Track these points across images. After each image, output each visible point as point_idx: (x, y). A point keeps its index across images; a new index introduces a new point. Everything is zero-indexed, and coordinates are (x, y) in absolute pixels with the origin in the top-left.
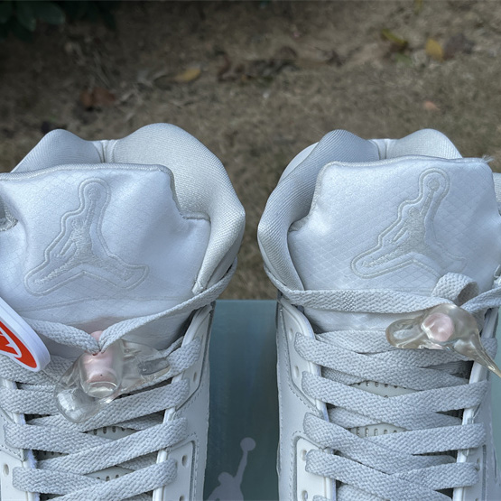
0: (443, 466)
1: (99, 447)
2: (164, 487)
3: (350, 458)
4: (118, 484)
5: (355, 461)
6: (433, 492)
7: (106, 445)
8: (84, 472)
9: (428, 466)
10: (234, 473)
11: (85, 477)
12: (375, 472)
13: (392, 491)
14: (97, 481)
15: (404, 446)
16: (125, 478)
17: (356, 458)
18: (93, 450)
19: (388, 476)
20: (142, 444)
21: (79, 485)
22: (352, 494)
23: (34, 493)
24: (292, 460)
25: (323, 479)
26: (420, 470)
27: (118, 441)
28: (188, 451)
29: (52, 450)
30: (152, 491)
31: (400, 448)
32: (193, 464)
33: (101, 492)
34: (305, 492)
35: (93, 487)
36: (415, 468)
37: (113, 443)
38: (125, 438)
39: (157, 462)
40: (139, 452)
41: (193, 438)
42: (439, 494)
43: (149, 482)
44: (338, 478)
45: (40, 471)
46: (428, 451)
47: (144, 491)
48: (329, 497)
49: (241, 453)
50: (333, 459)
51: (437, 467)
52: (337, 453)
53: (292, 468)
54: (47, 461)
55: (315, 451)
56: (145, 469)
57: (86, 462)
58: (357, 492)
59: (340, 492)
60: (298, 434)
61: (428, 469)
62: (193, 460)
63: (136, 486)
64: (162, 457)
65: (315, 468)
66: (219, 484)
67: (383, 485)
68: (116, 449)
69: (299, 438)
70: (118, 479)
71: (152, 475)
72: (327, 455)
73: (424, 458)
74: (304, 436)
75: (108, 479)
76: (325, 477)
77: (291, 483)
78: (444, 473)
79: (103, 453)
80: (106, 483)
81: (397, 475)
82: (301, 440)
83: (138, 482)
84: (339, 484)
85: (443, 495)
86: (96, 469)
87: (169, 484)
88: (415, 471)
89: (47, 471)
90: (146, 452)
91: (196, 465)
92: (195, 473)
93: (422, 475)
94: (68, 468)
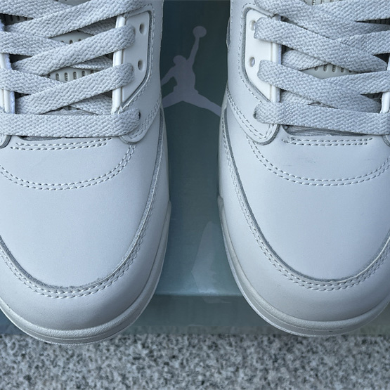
0: (383, 32)
1: (61, 12)
2: (123, 50)
3: (296, 24)
4: (81, 46)
5: (302, 27)
6: (371, 56)
7: (68, 10)
8: (49, 36)
9: (369, 33)
10: (187, 56)
11: (50, 40)
12: (319, 37)
13: (334, 54)
14: (61, 44)
15: (347, 13)
16: (87, 41)
17: (302, 24)
18: (56, 14)
19: (331, 41)
20: (101, 10)
21: (45, 47)
22: (295, 59)
23: (4, 54)
24: (241, 30)
25: (269, 45)
26: (361, 36)
27: (79, 6)
28: (145, 19)
29: (17, 14)
30: (113, 53)
31: (345, 15)
32: (150, 32)
33: (65, 54)
34: (252, 59)
35: (57, 49)
36: (356, 33)
37: (74, 8)
38: (85, 4)
39: (116, 27)
40: (99, 17)
41: (149, 8)
42: (376, 58)
43: (109, 44)
44: (284, 43)
45: (8, 33)
46: (371, 18)
47: (105, 53)
48: (274, 60)
49: (194, 39)
50: (281, 25)
51: (377, 33)
52: (285, 19)
53: (241, 38)
54: (14, 26)
55: (264, 19)
56: (105, 33)
57: (50, 26)
58: (301, 57)
59: (285, 57)
60: (248, 6)
61: (369, 34)
62: (150, 29)
63: (97, 48)
64: (120, 22)
65: (262, 34)
66: (174, 65)
67: (326, 49)
68: (78, 14)
69: (249, 9)
70: (80, 42)
71: (111, 39)
72: (275, 22)
73: (366, 25)
74: (254, 7)
75: (71, 42)
76: (272, 43)
77: (240, 52)
78: (383, 39)
79: (64, 18)
80: (69, 45)
81: (340, 40)
82: (251, 11)
83: (99, 45)
84: (285, 49)
85: (380, 60)
86: (60, 33)
87: (128, 47)
88: (357, 36)
89: (14, 34)
90: (105, 17)
91: (153, 34)
92: (152, 41)
93: (363, 40)
94: (33, 32)
